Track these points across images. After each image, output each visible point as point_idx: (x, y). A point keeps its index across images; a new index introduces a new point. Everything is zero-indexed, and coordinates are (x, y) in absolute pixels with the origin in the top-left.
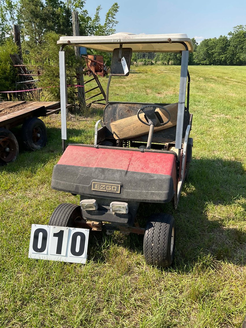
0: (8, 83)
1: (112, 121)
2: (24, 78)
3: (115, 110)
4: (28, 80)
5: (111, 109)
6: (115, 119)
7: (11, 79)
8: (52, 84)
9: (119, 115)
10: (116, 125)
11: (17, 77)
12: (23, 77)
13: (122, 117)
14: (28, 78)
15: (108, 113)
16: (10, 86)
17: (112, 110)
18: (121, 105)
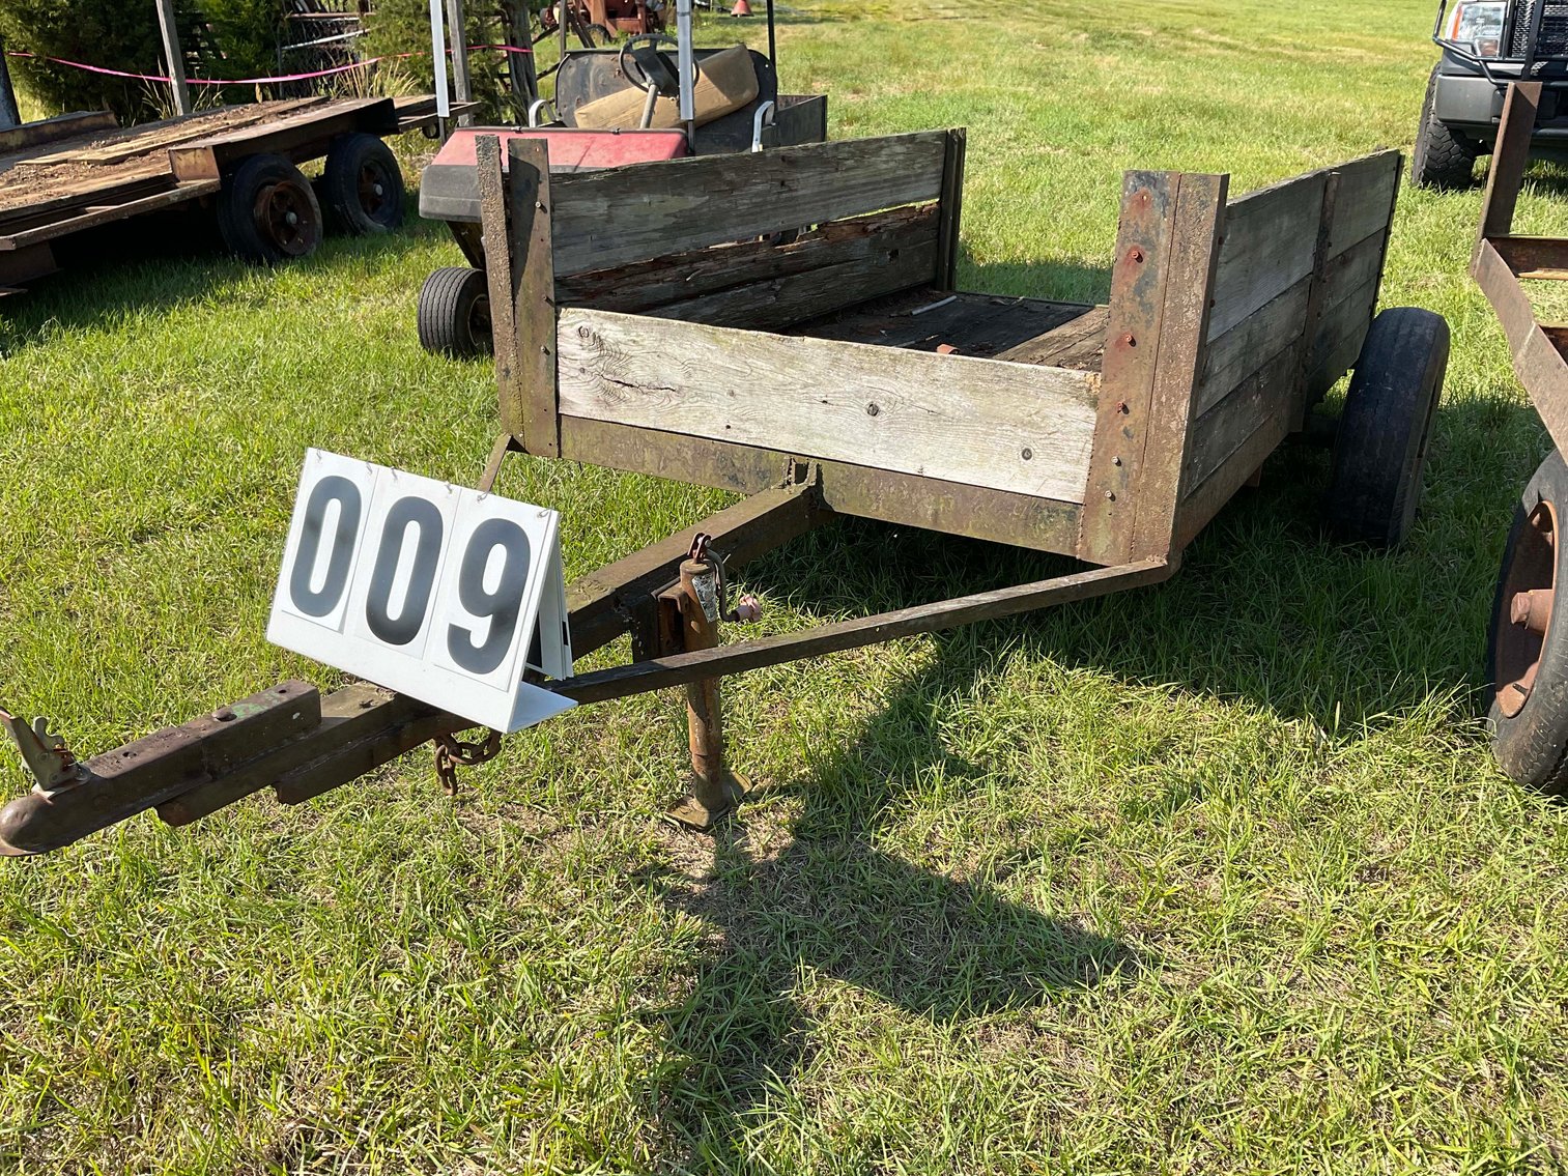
0: (248, 51)
1: (579, 105)
2: (308, 29)
3: (585, 72)
4: (324, 36)
5: (573, 70)
6: (584, 99)
7: (258, 34)
8: (413, 42)
9: (596, 86)
10: (587, 114)
11: (280, 24)
12: (305, 23)
13: (604, 90)
14: (321, 28)
15: (566, 82)
16: (259, 61)
17: (576, 72)
18: (601, 56)
